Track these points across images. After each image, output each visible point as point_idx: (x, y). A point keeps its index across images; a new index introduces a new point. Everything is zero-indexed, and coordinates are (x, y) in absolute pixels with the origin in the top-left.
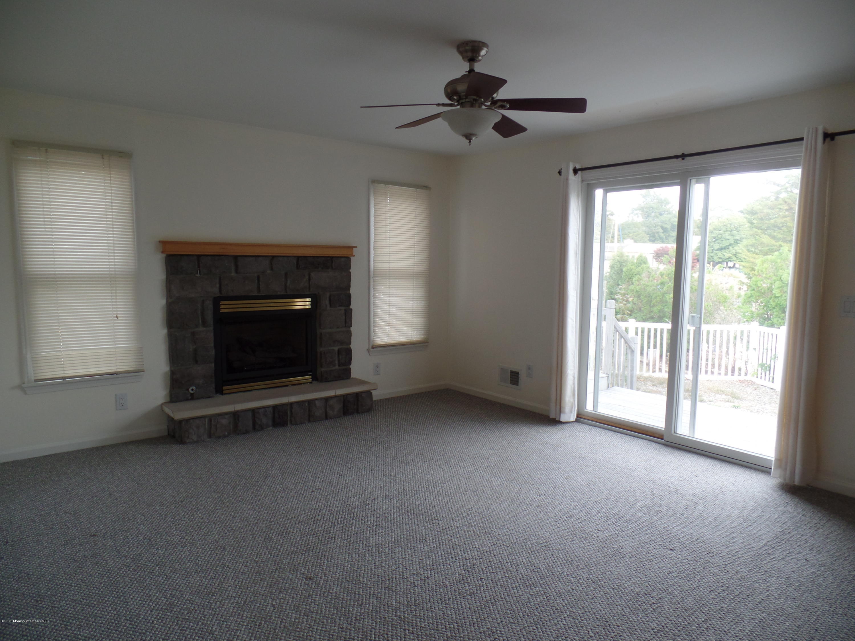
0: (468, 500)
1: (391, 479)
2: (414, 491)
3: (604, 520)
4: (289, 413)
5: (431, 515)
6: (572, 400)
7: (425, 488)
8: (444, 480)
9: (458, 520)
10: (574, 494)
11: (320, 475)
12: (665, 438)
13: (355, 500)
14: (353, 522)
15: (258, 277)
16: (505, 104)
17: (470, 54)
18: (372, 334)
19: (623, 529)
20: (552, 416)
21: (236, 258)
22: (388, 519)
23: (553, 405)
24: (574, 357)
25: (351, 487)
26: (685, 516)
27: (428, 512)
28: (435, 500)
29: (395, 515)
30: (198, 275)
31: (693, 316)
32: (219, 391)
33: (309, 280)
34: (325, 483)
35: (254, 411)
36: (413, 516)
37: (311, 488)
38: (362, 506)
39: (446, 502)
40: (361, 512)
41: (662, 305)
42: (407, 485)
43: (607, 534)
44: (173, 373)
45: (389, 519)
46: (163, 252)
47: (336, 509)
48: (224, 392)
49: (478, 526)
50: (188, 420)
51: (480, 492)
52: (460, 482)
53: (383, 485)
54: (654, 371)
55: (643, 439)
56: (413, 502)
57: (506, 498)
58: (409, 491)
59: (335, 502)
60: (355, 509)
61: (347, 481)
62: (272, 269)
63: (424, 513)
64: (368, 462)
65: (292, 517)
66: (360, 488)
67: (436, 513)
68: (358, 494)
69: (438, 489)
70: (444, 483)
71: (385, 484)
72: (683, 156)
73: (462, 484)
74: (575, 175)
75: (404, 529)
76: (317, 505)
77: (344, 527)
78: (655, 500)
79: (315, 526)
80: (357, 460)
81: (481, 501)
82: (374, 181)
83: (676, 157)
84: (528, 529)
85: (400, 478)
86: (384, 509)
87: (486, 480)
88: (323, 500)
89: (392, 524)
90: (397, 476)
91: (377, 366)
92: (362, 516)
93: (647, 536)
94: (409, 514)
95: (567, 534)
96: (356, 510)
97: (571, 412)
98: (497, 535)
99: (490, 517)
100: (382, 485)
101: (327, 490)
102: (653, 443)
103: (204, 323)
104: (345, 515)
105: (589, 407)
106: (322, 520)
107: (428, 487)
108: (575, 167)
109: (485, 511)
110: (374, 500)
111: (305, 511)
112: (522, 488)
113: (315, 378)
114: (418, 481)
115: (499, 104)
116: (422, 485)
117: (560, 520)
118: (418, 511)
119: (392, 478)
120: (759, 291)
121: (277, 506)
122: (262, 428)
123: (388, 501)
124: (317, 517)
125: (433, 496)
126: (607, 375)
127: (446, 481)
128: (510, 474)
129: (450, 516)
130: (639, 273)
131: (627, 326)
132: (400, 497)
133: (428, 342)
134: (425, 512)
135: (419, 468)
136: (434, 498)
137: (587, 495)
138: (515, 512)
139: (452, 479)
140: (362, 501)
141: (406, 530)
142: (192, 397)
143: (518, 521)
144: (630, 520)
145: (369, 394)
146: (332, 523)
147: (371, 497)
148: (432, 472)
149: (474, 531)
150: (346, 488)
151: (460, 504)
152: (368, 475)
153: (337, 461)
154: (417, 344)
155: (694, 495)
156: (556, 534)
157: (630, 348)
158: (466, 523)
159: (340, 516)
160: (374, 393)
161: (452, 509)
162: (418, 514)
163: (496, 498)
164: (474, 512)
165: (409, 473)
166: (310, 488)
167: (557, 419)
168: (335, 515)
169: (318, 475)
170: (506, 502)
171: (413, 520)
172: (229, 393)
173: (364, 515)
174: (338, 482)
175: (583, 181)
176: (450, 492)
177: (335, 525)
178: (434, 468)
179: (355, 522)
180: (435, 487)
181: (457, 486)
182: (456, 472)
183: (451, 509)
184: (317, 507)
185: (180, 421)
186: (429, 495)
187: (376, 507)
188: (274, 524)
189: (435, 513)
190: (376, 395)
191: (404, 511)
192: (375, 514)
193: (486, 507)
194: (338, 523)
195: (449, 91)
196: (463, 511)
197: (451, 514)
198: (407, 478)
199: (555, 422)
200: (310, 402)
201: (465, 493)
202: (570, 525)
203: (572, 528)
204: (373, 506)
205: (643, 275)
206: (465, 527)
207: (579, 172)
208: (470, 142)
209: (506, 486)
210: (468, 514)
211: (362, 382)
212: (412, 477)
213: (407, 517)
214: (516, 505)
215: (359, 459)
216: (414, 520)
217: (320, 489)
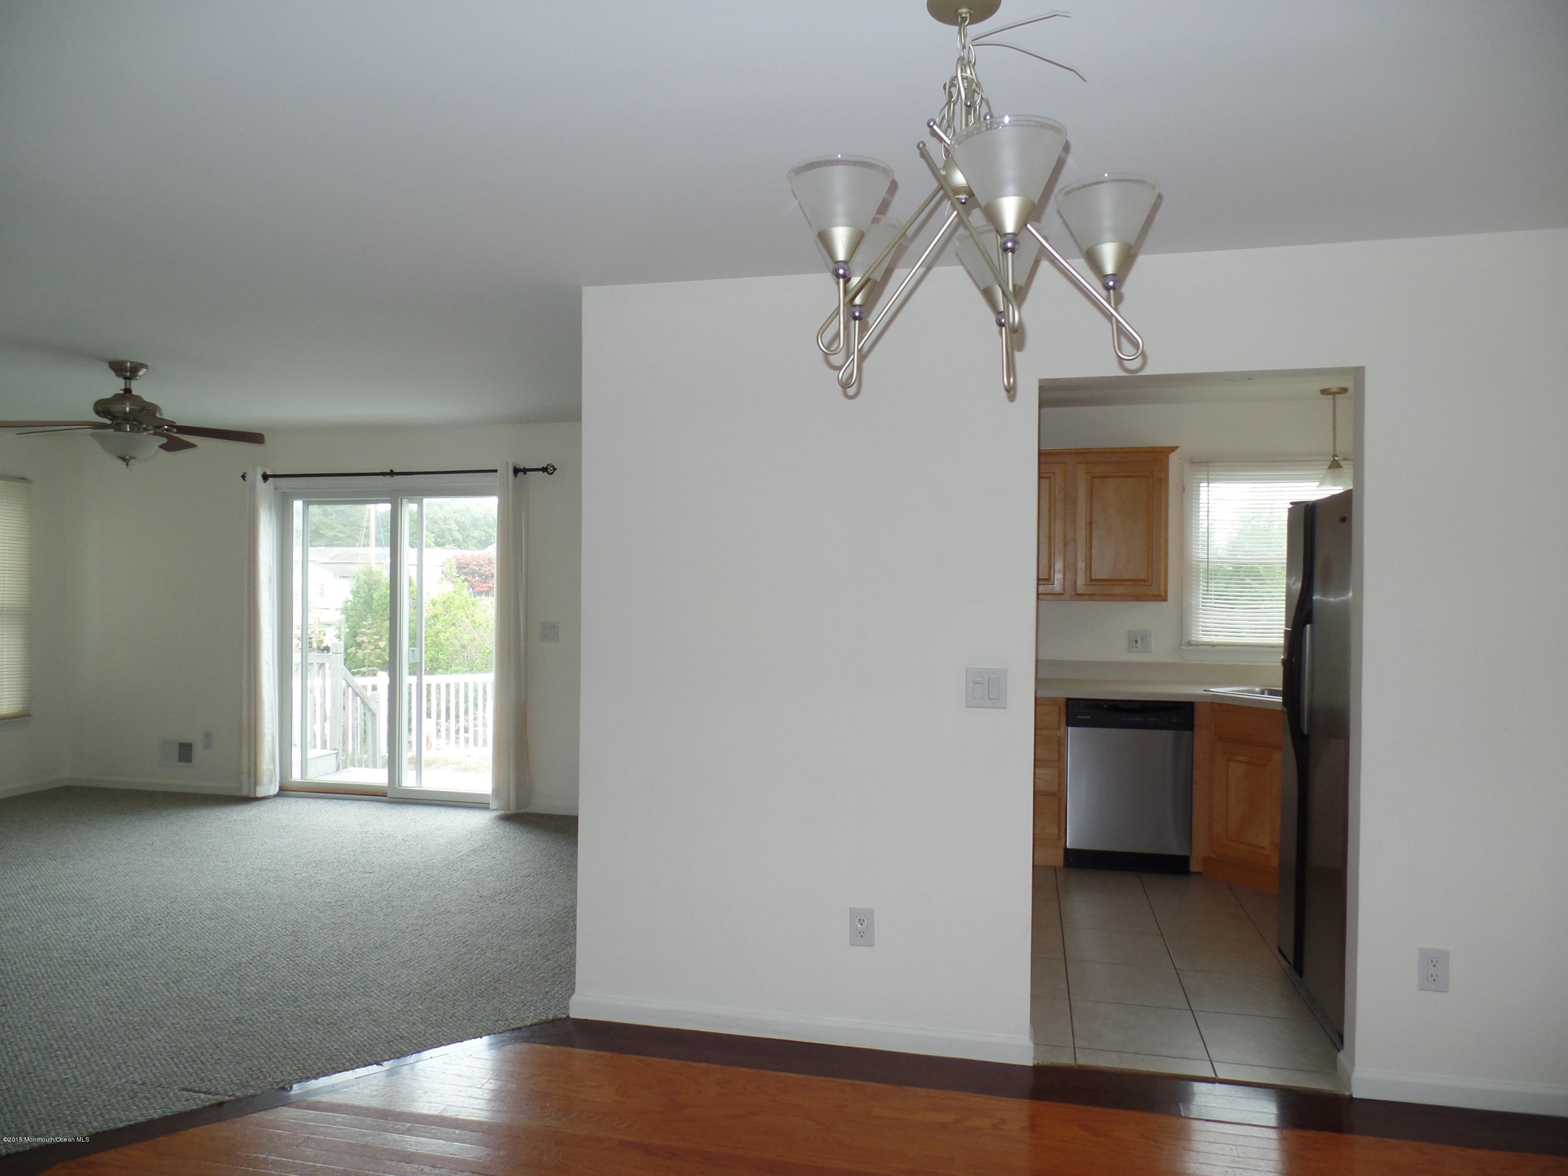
6: (271, 767)
12: (389, 795)
17: (126, 374)
20: (246, 792)
23: (244, 777)
24: (272, 712)
31: (413, 651)
41: (435, 650)
55: (363, 800)
72: (391, 474)
74: (265, 482)
83: (384, 474)
97: (271, 782)
102: (375, 803)
105: (296, 776)
108: (265, 473)
126: (336, 751)
131: (374, 683)
133: (29, 715)
154: (12, 718)
157: (370, 710)
167: (253, 795)
175: (275, 489)
199: (250, 799)
207: (270, 480)
208: (128, 464)
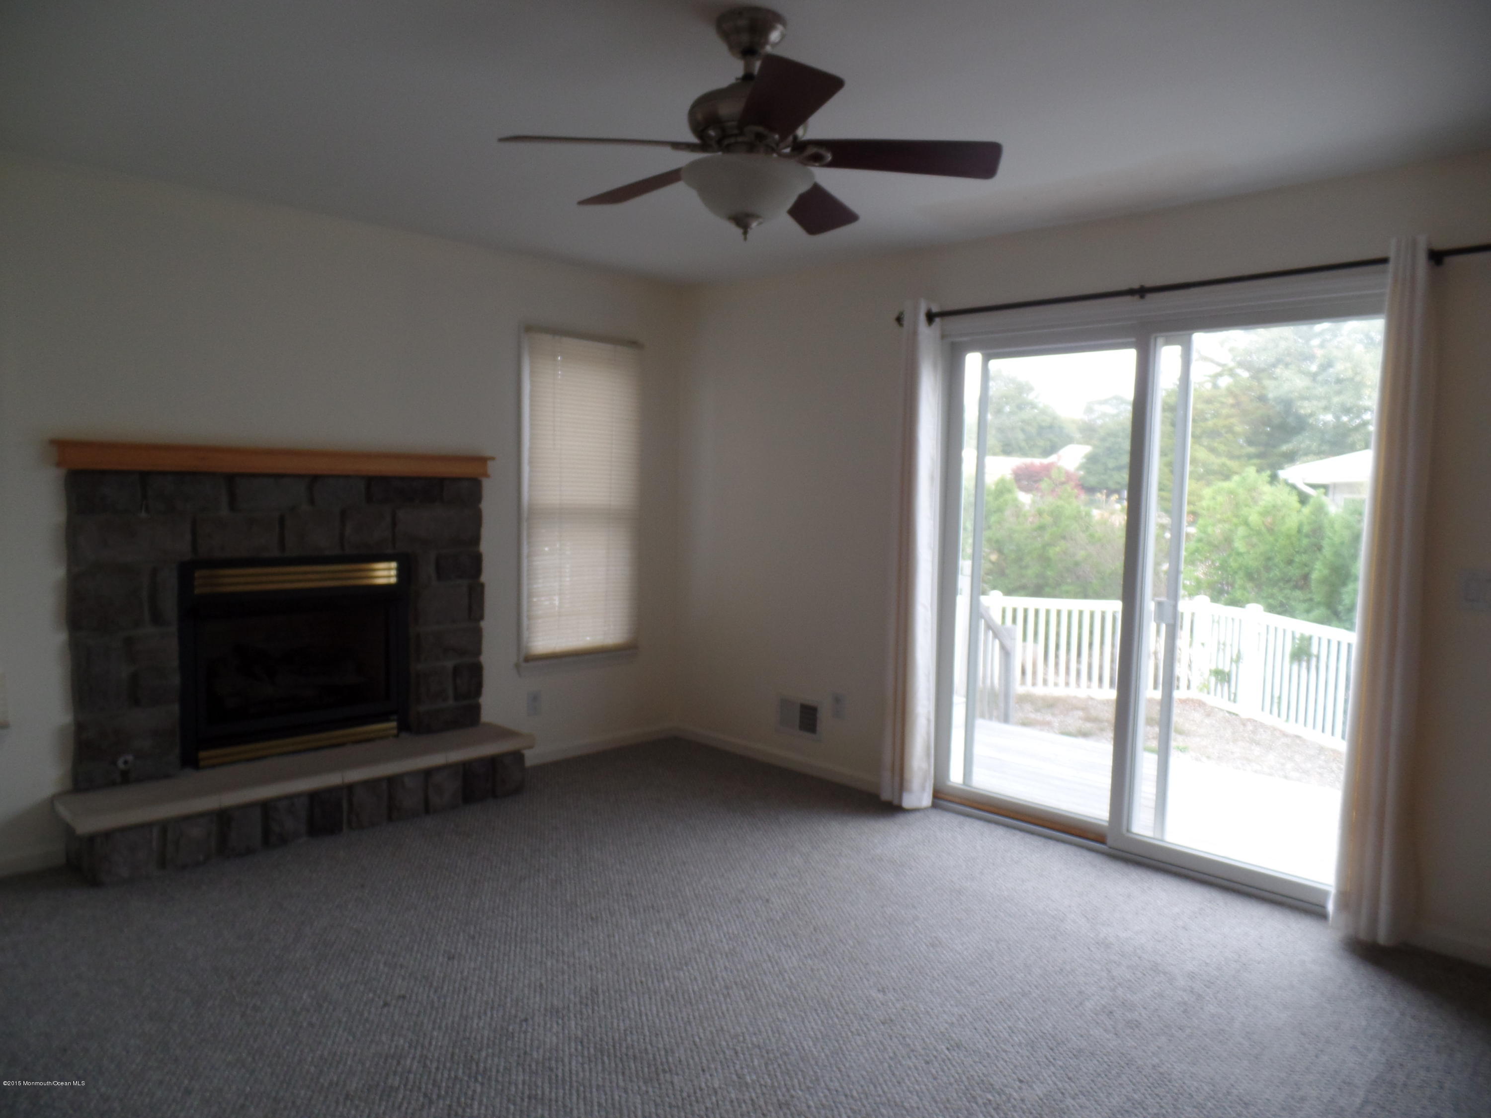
0: (734, 1010)
1: (564, 961)
2: (616, 992)
3: (1028, 1054)
4: (345, 805)
5: (655, 1059)
6: (925, 766)
7: (640, 984)
8: (678, 960)
9: (716, 1069)
10: (954, 984)
11: (404, 958)
12: (1110, 841)
13: (481, 1024)
14: (474, 1091)
15: (282, 521)
16: (823, 151)
17: (745, 38)
18: (525, 634)
19: (1071, 1075)
20: (886, 796)
21: (231, 479)
22: (557, 1076)
23: (887, 775)
25: (474, 987)
26: (1188, 1031)
27: (646, 1049)
28: (661, 1014)
29: (574, 1063)
30: (143, 515)
32: (190, 761)
33: (394, 524)
34: (416, 979)
35: (266, 807)
36: (613, 1065)
37: (383, 996)
38: (497, 1041)
39: (686, 1019)
40: (496, 1060)
42: (599, 976)
43: (1039, 1090)
44: (80, 727)
45: (560, 1075)
46: (59, 464)
47: (436, 1055)
48: (202, 763)
49: (761, 1085)
50: (108, 835)
51: (757, 988)
52: (713, 963)
53: (547, 981)
54: (1034, 684)
55: (1064, 842)
56: (612, 1023)
57: (815, 1001)
58: (603, 992)
59: (435, 1033)
60: (480, 1050)
61: (465, 973)
62: (312, 501)
63: (638, 1055)
64: (512, 918)
65: (331, 1084)
66: (495, 989)
67: (666, 1052)
68: (489, 1006)
69: (667, 983)
70: (678, 969)
71: (549, 978)
72: (1142, 292)
73: (718, 969)
74: (929, 325)
75: (595, 1104)
76: (393, 1045)
77: (454, 1105)
78: (1120, 991)
79: (383, 1108)
80: (491, 914)
81: (761, 1012)
82: (530, 329)
83: (1131, 292)
84: (872, 1087)
85: (582, 961)
86: (548, 1046)
87: (769, 956)
88: (408, 1029)
89: (567, 1092)
90: (577, 954)
91: (535, 698)
92: (498, 1071)
93: (1124, 1091)
94: (606, 1059)
95: (955, 1095)
96: (484, 1054)
97: (923, 789)
98: (805, 1108)
99: (785, 1058)
100: (543, 981)
101: (420, 998)
102: (1086, 853)
103: (157, 618)
104: (457, 1070)
105: (956, 777)
106: (402, 1086)
107: (643, 979)
108: (931, 309)
109: (773, 1040)
110: (524, 1024)
111: (363, 1064)
112: (845, 975)
113: (404, 727)
114: (623, 964)
115: (811, 150)
116: (632, 976)
117: (935, 1057)
118: (624, 1050)
119: (566, 959)
120: (1209, 543)
121: (298, 1052)
122: (284, 840)
123: (558, 1023)
124: (390, 1081)
125: (656, 1005)
127: (683, 962)
128: (817, 940)
129: (696, 1058)
130: (999, 510)
132: (584, 1010)
133: (639, 650)
134: (640, 1052)
135: (623, 930)
136: (660, 1010)
137: (980, 986)
138: (837, 1041)
139: (695, 958)
140: (499, 1027)
141: (599, 1105)
142: (126, 779)
143: (847, 1065)
144: (1080, 1051)
145: (517, 756)
146: (425, 1095)
147: (519, 1014)
148: (653, 941)
149: (752, 1100)
150: (462, 989)
151: (717, 1022)
152: (512, 953)
153: (445, 919)
154: (615, 651)
155: (1192, 976)
156: (933, 1098)
157: (1004, 647)
158: (734, 1077)
159: (446, 1075)
160: (527, 753)
161: (700, 1039)
162: (625, 1057)
163: (793, 1004)
164: (750, 1045)
165: (602, 945)
166: (379, 997)
167: (896, 802)
168: (433, 1070)
169: (401, 959)
170: (814, 1014)
171: (614, 1076)
172: (213, 766)
173: (501, 1069)
174: (444, 978)
175: (943, 337)
176: (693, 991)
177: (431, 1102)
178: (655, 930)
179: (479, 1089)
180: (660, 979)
181: (708, 975)
182: (703, 939)
183: (697, 1040)
184: (392, 1050)
185: (91, 839)
186: (647, 1002)
187: (528, 1042)
188: (285, 1108)
189: (663, 1053)
190: (532, 758)
191: (592, 1051)
192: (527, 1063)
193: (775, 1029)
194: (439, 1096)
195: (700, 117)
196: (724, 1043)
197: (698, 1053)
198: (598, 959)
199: (892, 808)
200: (392, 781)
201: (725, 992)
202: (960, 1071)
203: (964, 1078)
204: (522, 1040)
205: (1008, 513)
206: (731, 1089)
207: (938, 320)
208: (745, 233)
209: (812, 970)
210: (736, 1053)
211: (504, 733)
212: (608, 956)
213: (600, 1068)
214: (836, 1020)
215: (493, 912)
216: (617, 1076)
217: (404, 997)
